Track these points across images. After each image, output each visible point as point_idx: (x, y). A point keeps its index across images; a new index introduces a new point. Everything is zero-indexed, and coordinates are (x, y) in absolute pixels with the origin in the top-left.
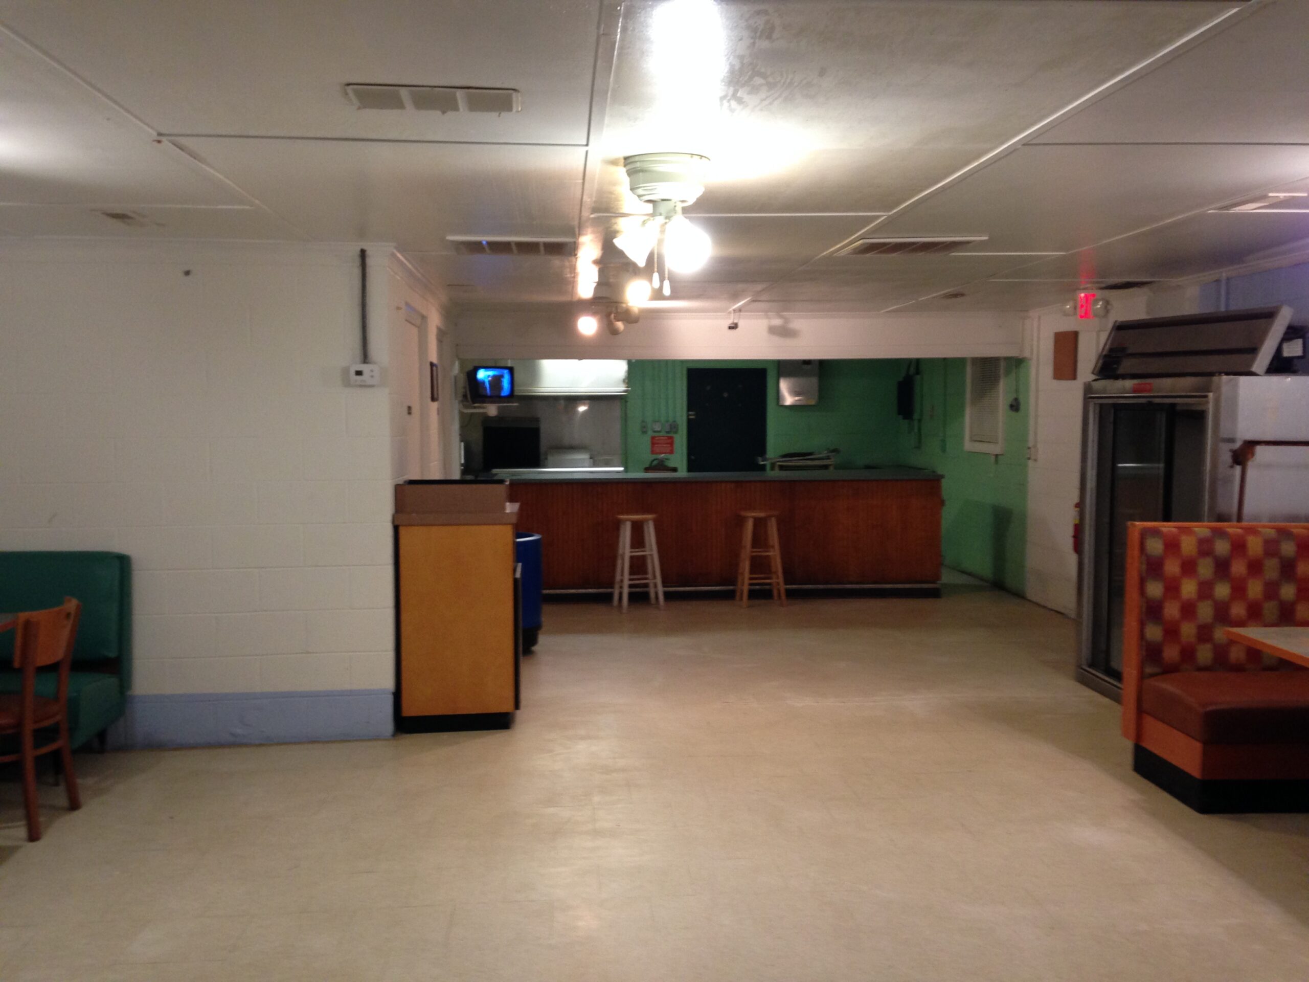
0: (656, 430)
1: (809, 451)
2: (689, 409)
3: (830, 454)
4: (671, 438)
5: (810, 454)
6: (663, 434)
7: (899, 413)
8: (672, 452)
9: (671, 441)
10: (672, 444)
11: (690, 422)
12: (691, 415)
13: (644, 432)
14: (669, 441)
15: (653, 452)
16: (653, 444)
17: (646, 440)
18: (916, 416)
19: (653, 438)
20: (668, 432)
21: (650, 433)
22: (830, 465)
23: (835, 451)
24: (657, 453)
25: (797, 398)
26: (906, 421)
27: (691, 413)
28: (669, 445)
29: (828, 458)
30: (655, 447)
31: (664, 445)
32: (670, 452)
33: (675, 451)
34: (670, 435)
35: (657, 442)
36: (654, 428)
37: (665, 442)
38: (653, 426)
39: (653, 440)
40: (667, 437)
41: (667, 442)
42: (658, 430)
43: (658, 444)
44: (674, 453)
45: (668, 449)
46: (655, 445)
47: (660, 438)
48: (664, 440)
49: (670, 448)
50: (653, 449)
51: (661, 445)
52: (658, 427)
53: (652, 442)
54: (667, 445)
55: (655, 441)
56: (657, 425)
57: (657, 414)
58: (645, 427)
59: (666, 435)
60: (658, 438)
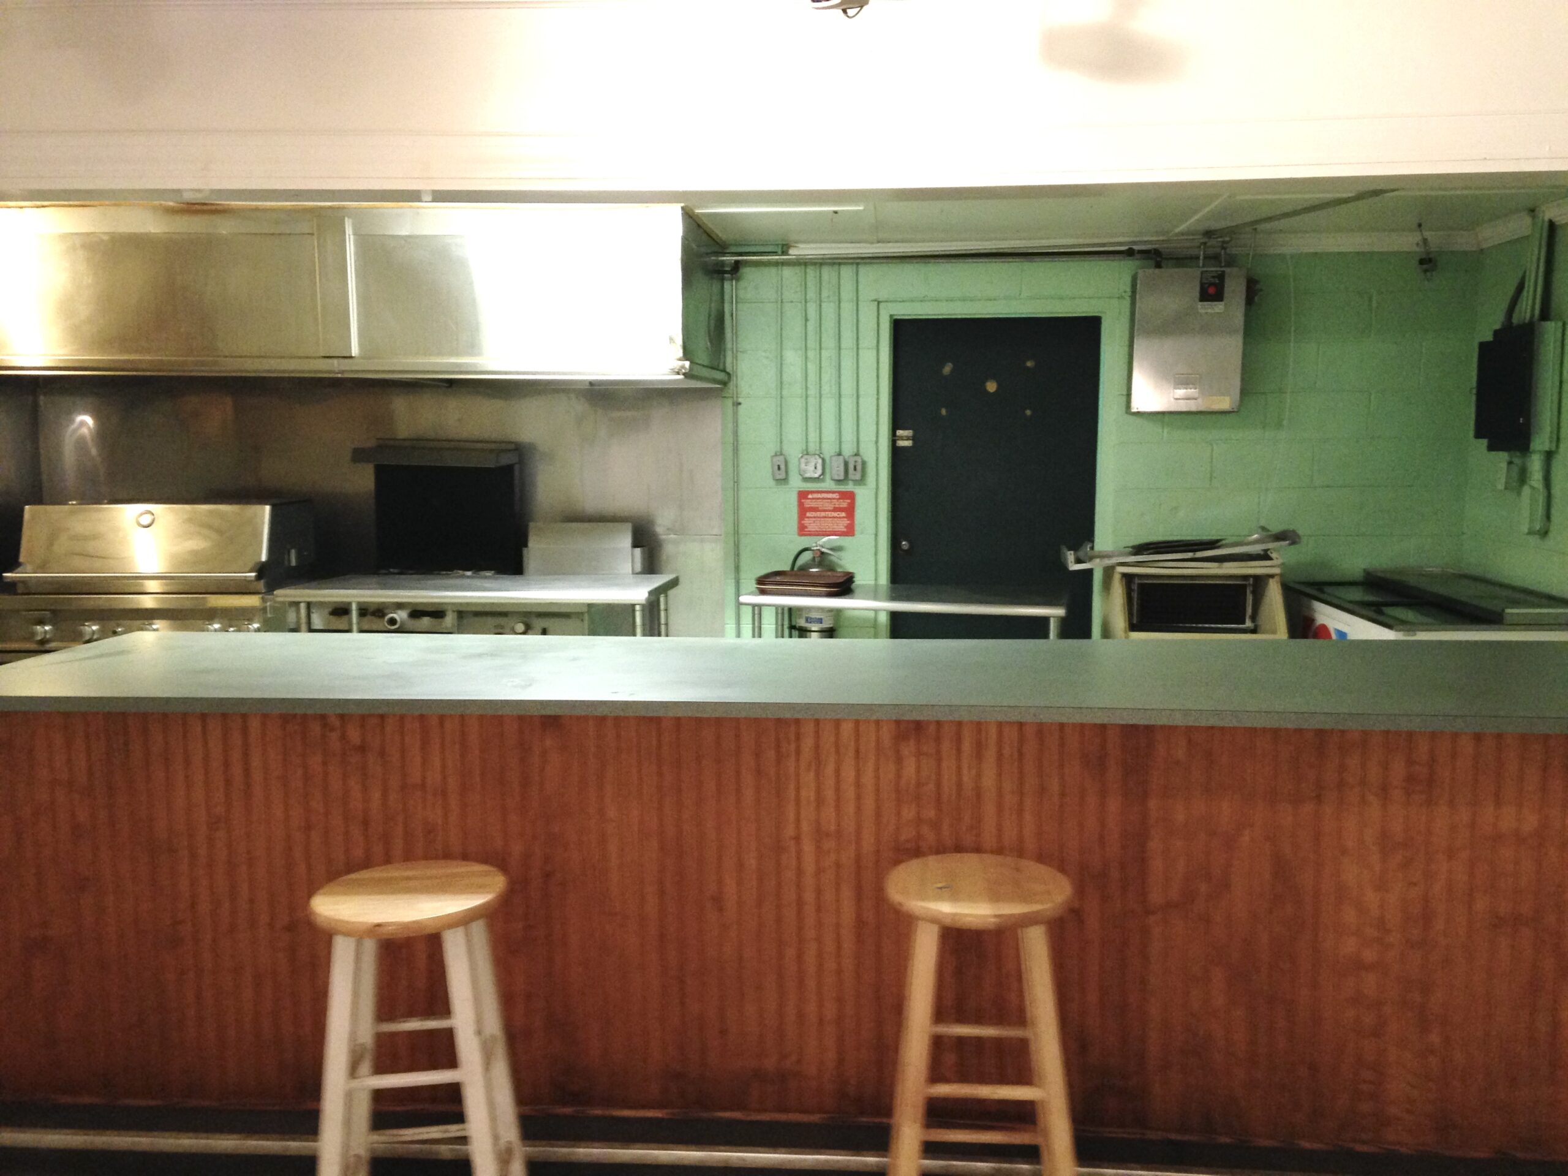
0: (808, 475)
1: (1206, 537)
2: (896, 423)
3: (1271, 545)
4: (850, 496)
5: (1212, 544)
6: (828, 485)
7: (1478, 435)
8: (850, 531)
9: (848, 505)
10: (850, 511)
11: (897, 454)
12: (902, 438)
13: (784, 481)
14: (844, 504)
15: (802, 530)
16: (803, 511)
17: (786, 501)
18: (1540, 442)
19: (803, 495)
20: (839, 482)
21: (796, 483)
22: (1272, 576)
23: (1285, 536)
24: (811, 534)
25: (1181, 392)
26: (1503, 457)
27: (900, 433)
28: (843, 514)
29: (1265, 556)
30: (808, 517)
31: (830, 514)
32: (845, 530)
33: (857, 528)
34: (846, 487)
35: (813, 504)
36: (805, 471)
37: (833, 506)
38: (803, 466)
39: (803, 501)
40: (837, 494)
41: (837, 506)
42: (816, 475)
43: (815, 510)
44: (856, 533)
45: (841, 525)
46: (808, 514)
47: (819, 494)
48: (829, 501)
49: (846, 522)
50: (803, 520)
51: (823, 514)
52: (816, 468)
53: (801, 505)
54: (838, 514)
55: (808, 503)
56: (813, 464)
57: (813, 436)
58: (779, 468)
59: (835, 487)
60: (815, 496)
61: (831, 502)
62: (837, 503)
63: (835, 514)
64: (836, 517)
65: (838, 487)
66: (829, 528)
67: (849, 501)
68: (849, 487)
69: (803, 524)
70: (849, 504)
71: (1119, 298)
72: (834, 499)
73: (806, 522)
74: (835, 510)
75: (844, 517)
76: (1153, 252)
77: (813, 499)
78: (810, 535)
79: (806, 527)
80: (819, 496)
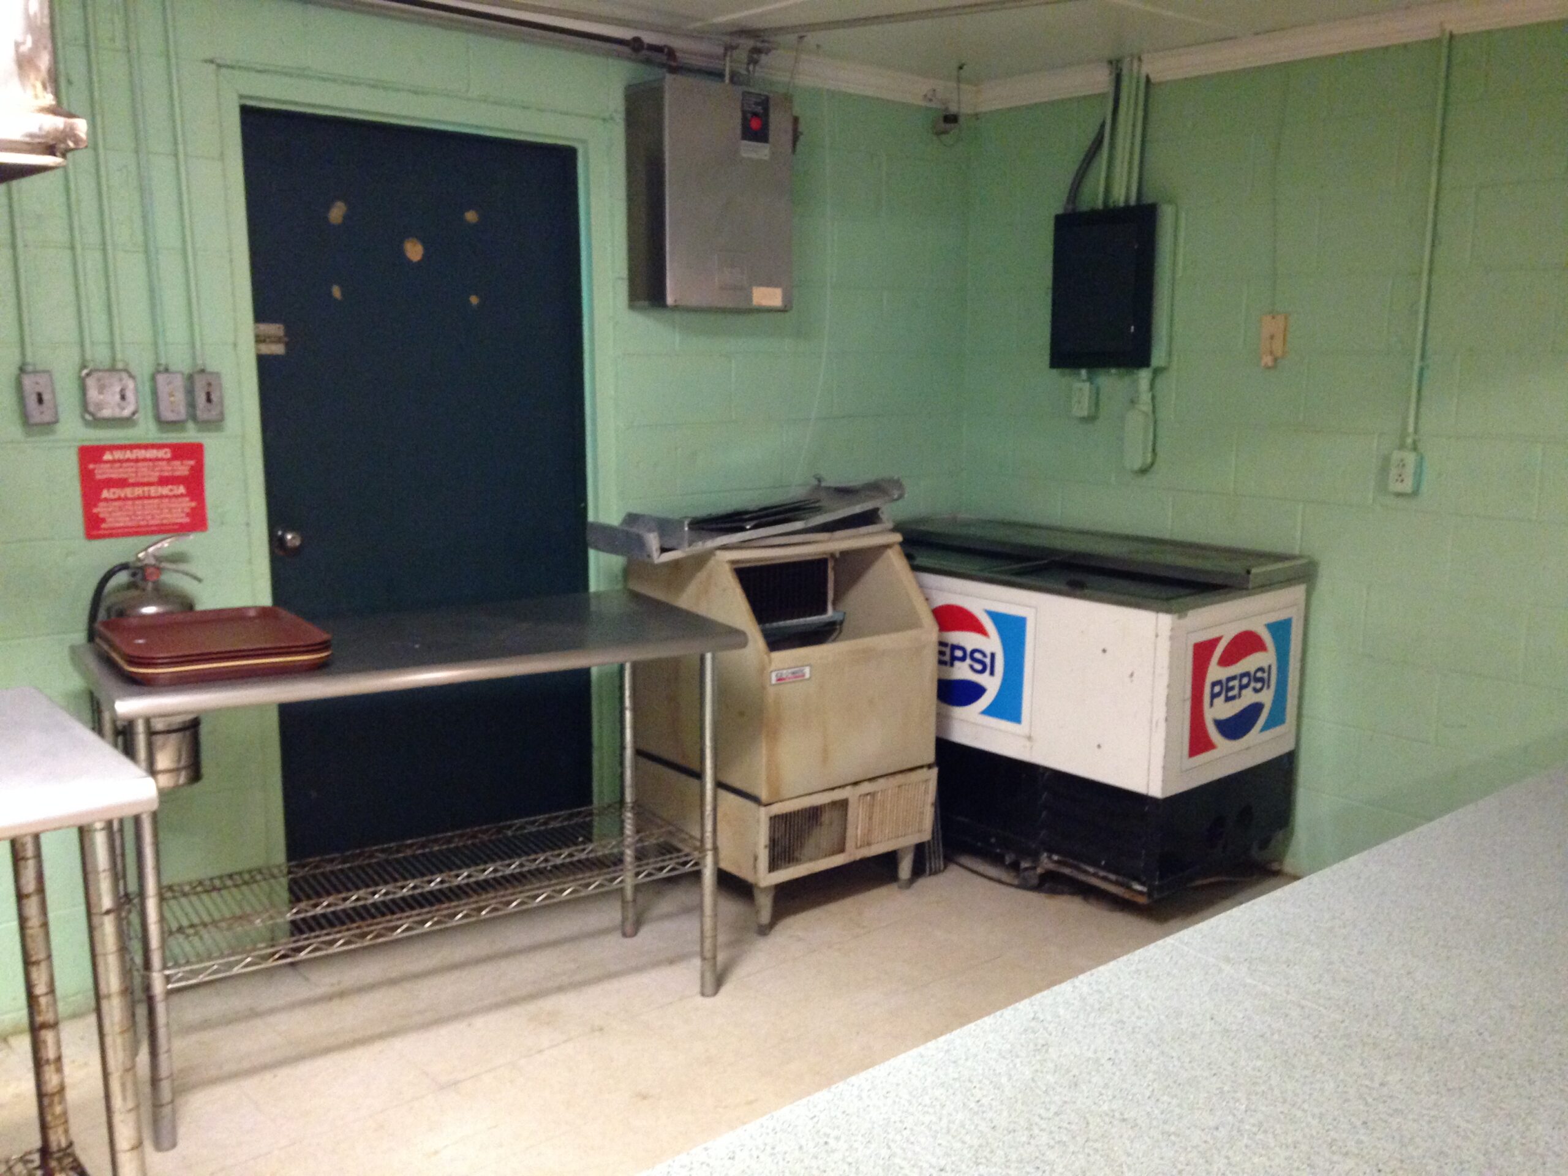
0: (103, 411)
2: (261, 310)
4: (194, 452)
6: (146, 430)
8: (197, 521)
9: (190, 471)
10: (195, 484)
13: (39, 427)
14: (182, 468)
15: (94, 527)
16: (92, 488)
17: (52, 470)
19: (90, 455)
20: (171, 424)
21: (73, 432)
22: (891, 546)
24: (113, 534)
28: (181, 490)
29: (873, 518)
30: (106, 500)
31: (153, 491)
32: (187, 520)
33: (211, 514)
34: (182, 435)
35: (115, 473)
36: (100, 406)
37: (157, 474)
38: (93, 394)
39: (91, 466)
40: (168, 450)
41: (166, 474)
42: (126, 413)
43: (122, 483)
44: (210, 523)
45: (179, 510)
46: (105, 494)
47: (128, 452)
48: (151, 464)
49: (187, 504)
50: (95, 506)
51: (138, 491)
52: (123, 397)
53: (86, 476)
54: (171, 490)
55: (102, 472)
56: (118, 389)
57: (98, 330)
58: (40, 400)
59: (159, 435)
60: (118, 455)
61: (154, 466)
62: (166, 468)
63: (165, 490)
64: (167, 496)
65: (165, 435)
66: (153, 518)
67: (192, 463)
68: (190, 435)
69: (97, 515)
70: (192, 468)
71: (604, 120)
72: (162, 459)
73: (101, 510)
74: (163, 481)
75: (182, 495)
76: (666, 50)
77: (114, 461)
78: (111, 536)
79: (103, 520)
80: (128, 454)
